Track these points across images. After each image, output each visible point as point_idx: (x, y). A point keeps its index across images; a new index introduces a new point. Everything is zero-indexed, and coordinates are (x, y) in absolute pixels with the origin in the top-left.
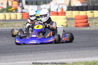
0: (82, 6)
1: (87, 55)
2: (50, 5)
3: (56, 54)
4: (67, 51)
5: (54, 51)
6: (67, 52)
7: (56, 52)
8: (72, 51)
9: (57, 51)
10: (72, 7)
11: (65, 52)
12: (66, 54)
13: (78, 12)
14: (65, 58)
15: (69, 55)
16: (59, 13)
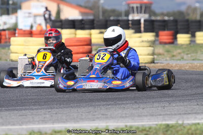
0: (82, 21)
1: (83, 117)
2: (17, 17)
3: (21, 114)
4: (43, 109)
5: (18, 108)
6: (43, 111)
7: (21, 110)
8: (54, 108)
9: (23, 108)
10: (61, 21)
11: (40, 111)
12: (41, 115)
13: (73, 31)
14: (38, 121)
15: (48, 116)
16: (34, 33)
